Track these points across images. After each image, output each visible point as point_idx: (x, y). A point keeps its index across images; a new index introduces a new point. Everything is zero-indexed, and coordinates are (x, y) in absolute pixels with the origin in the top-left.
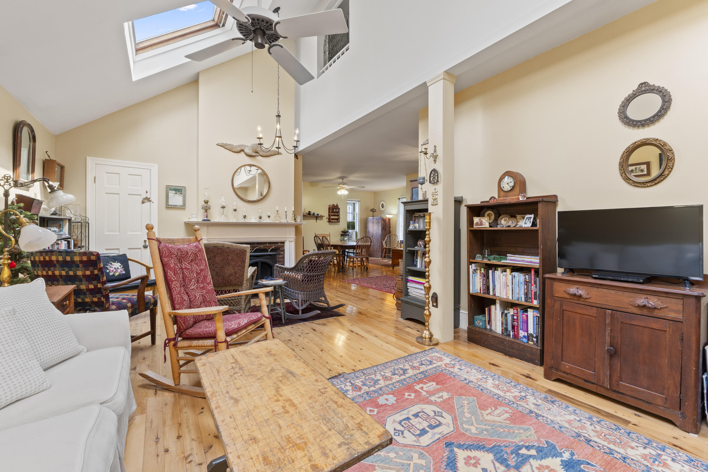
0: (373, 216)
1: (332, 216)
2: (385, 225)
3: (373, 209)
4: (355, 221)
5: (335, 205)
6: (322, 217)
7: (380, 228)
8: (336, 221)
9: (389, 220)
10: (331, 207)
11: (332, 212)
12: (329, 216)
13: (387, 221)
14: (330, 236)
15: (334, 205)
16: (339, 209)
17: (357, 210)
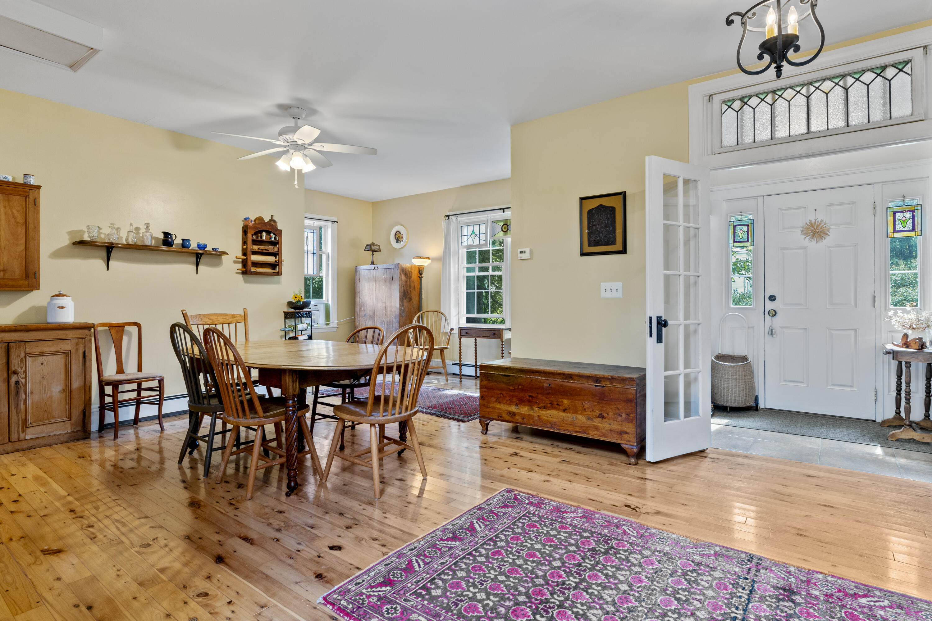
0: (373, 263)
1: (254, 253)
2: (410, 287)
3: (373, 244)
4: (323, 273)
5: (267, 220)
6: (217, 255)
7: (396, 295)
8: (269, 270)
9: (420, 271)
10: (250, 224)
11: (255, 242)
12: (244, 254)
13: (415, 275)
14: (245, 321)
15: (260, 219)
16: (278, 233)
17: (328, 247)
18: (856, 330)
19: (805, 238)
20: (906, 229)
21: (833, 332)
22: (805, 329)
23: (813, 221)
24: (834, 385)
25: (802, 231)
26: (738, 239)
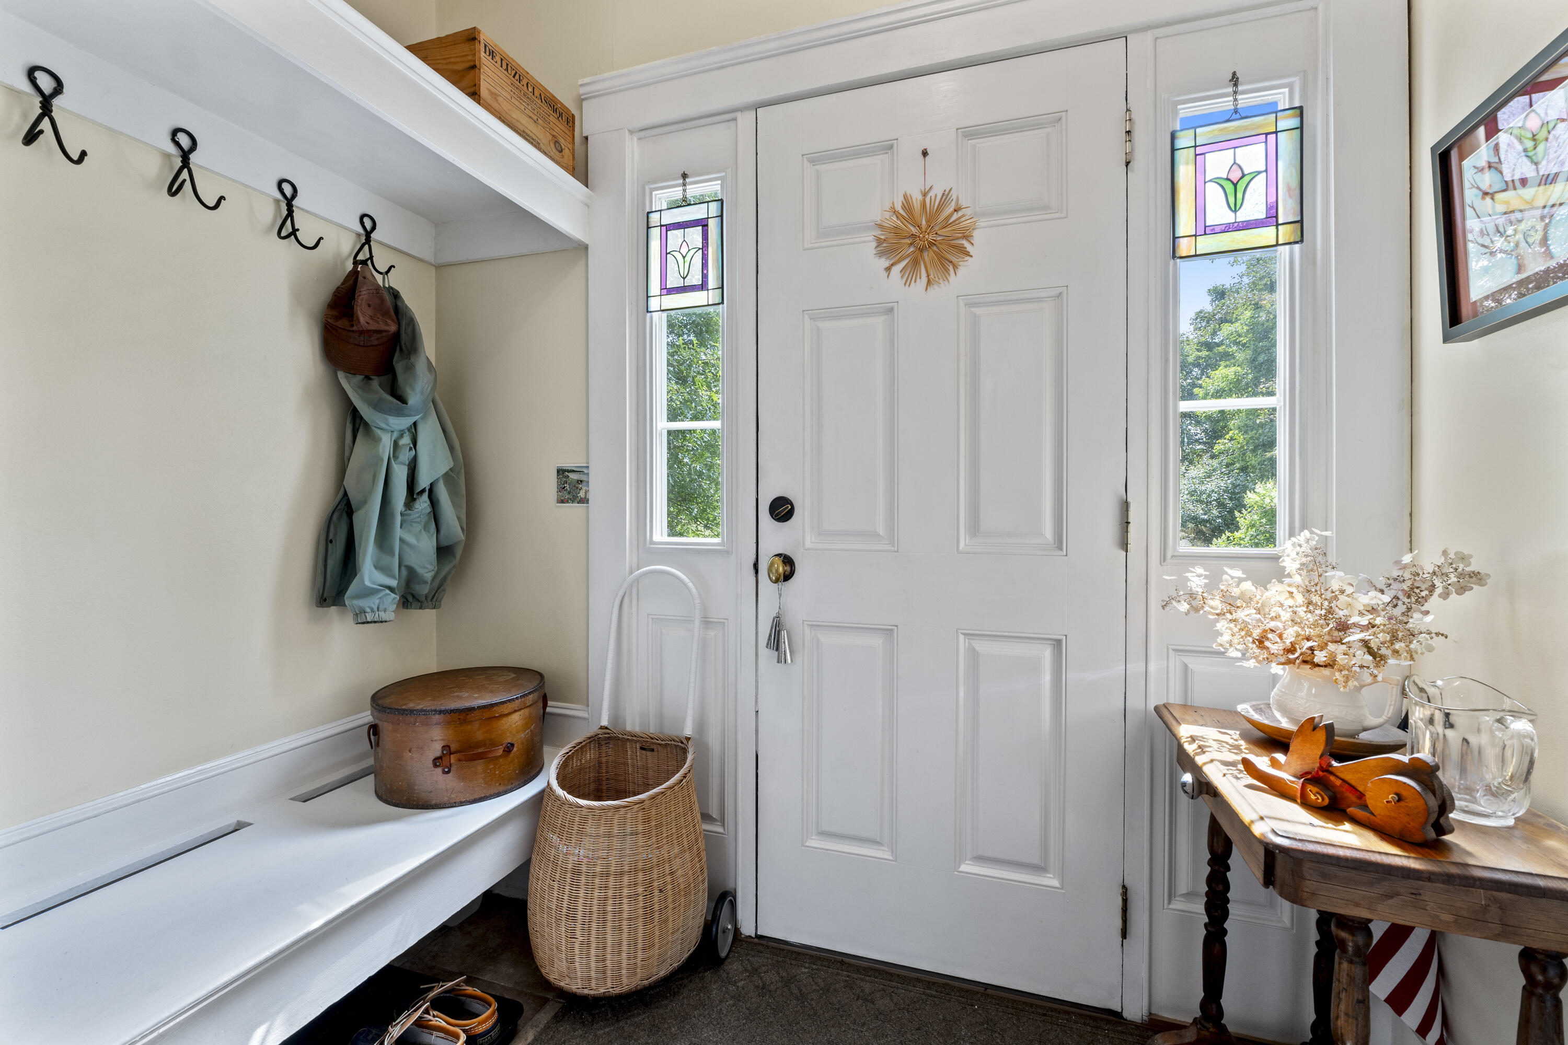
18: (1059, 642)
19: (888, 269)
20: (1244, 215)
21: (981, 646)
22: (888, 632)
23: (917, 197)
24: (980, 859)
25: (880, 242)
26: (674, 281)
